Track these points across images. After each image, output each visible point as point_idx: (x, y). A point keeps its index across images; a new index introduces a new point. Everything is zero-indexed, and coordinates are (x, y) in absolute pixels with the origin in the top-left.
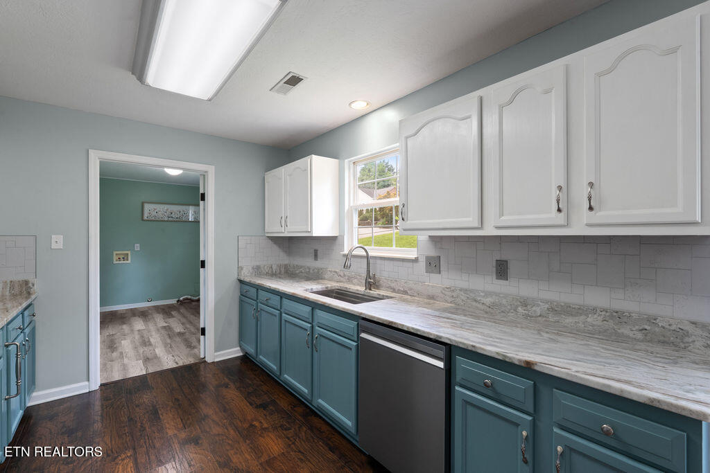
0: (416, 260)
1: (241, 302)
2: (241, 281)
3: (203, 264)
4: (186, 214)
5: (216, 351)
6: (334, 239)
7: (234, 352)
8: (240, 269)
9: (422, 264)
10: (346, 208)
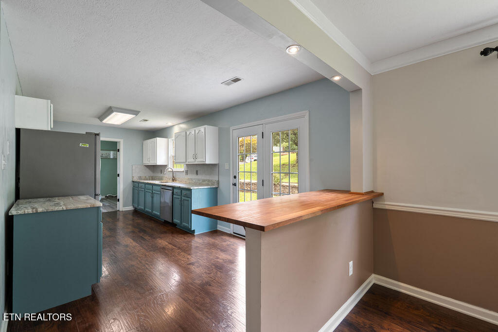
0: (183, 171)
1: (133, 189)
2: (133, 182)
3: (118, 175)
4: (110, 155)
5: (123, 207)
6: (166, 165)
7: (131, 208)
8: (133, 177)
9: (185, 173)
10: (170, 155)
